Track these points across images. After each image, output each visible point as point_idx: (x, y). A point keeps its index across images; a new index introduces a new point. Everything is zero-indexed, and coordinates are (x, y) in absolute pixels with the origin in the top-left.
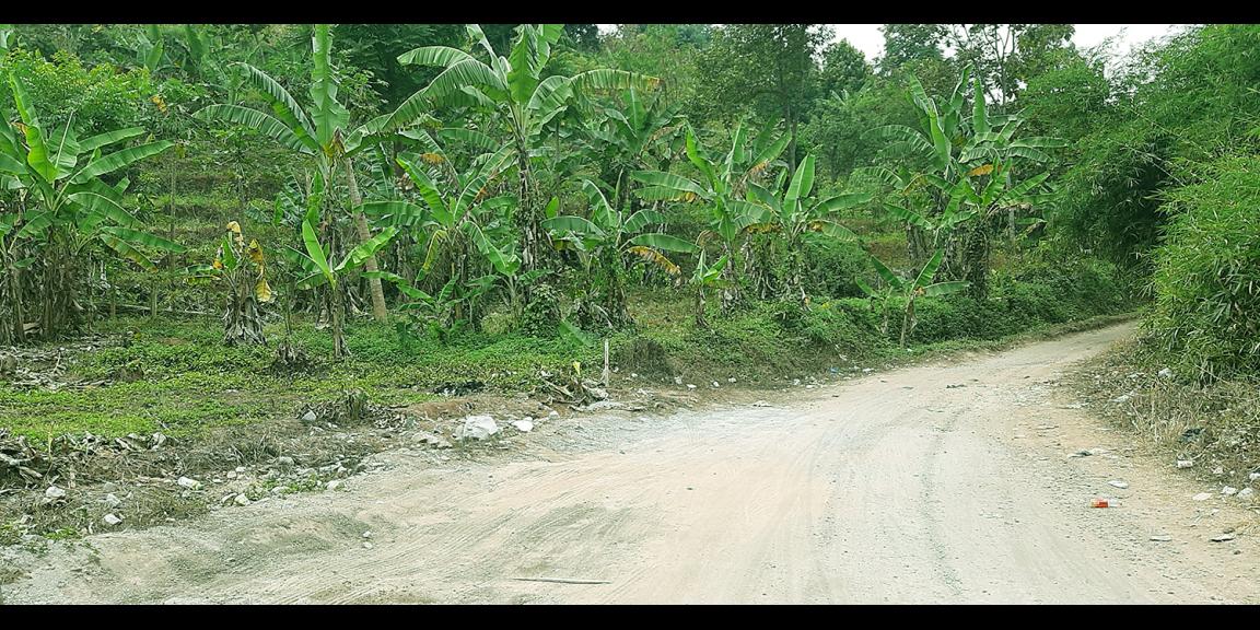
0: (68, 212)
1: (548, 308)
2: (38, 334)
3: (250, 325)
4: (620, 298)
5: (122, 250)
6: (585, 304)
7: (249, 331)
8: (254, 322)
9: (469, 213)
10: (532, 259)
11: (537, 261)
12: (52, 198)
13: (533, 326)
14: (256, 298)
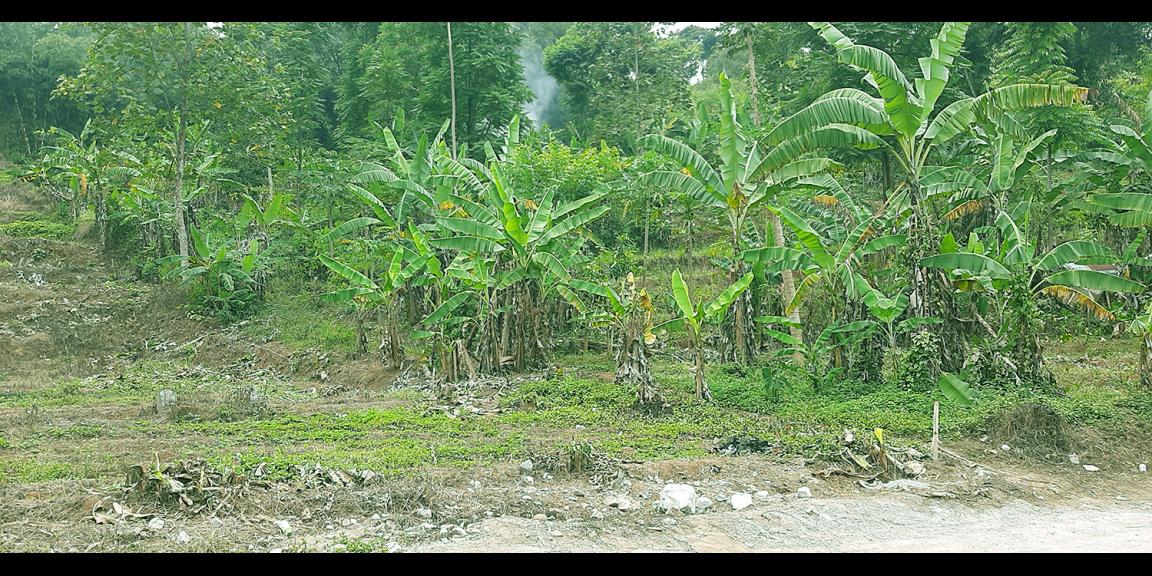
0: (537, 268)
1: (926, 358)
2: (512, 365)
3: (636, 365)
4: (1034, 348)
5: (568, 297)
6: (988, 356)
7: (635, 370)
8: (640, 364)
9: (852, 255)
10: (920, 303)
11: (926, 304)
12: (524, 257)
13: (910, 378)
14: (643, 340)
